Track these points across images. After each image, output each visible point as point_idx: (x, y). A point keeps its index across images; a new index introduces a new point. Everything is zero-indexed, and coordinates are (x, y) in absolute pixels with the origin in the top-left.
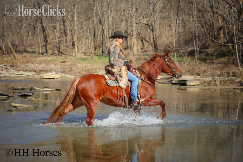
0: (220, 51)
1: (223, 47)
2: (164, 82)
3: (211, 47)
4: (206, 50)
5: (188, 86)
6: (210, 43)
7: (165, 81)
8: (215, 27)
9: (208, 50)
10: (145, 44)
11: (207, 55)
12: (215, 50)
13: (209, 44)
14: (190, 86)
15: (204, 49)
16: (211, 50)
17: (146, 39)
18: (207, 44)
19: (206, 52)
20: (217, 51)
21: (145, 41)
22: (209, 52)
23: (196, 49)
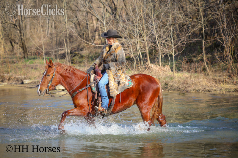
0: (94, 53)
1: (98, 49)
2: (31, 87)
3: (86, 49)
4: (80, 52)
5: (56, 90)
6: (85, 44)
7: (33, 86)
8: (89, 28)
9: (82, 52)
10: (15, 46)
11: (81, 58)
12: (89, 52)
13: (83, 46)
14: (59, 90)
15: (78, 51)
16: (86, 53)
17: (15, 41)
18: (82, 46)
19: (80, 54)
20: (92, 53)
21: (15, 43)
22: (83, 54)
23: (67, 51)
